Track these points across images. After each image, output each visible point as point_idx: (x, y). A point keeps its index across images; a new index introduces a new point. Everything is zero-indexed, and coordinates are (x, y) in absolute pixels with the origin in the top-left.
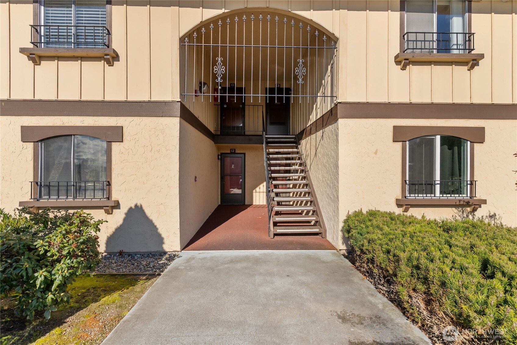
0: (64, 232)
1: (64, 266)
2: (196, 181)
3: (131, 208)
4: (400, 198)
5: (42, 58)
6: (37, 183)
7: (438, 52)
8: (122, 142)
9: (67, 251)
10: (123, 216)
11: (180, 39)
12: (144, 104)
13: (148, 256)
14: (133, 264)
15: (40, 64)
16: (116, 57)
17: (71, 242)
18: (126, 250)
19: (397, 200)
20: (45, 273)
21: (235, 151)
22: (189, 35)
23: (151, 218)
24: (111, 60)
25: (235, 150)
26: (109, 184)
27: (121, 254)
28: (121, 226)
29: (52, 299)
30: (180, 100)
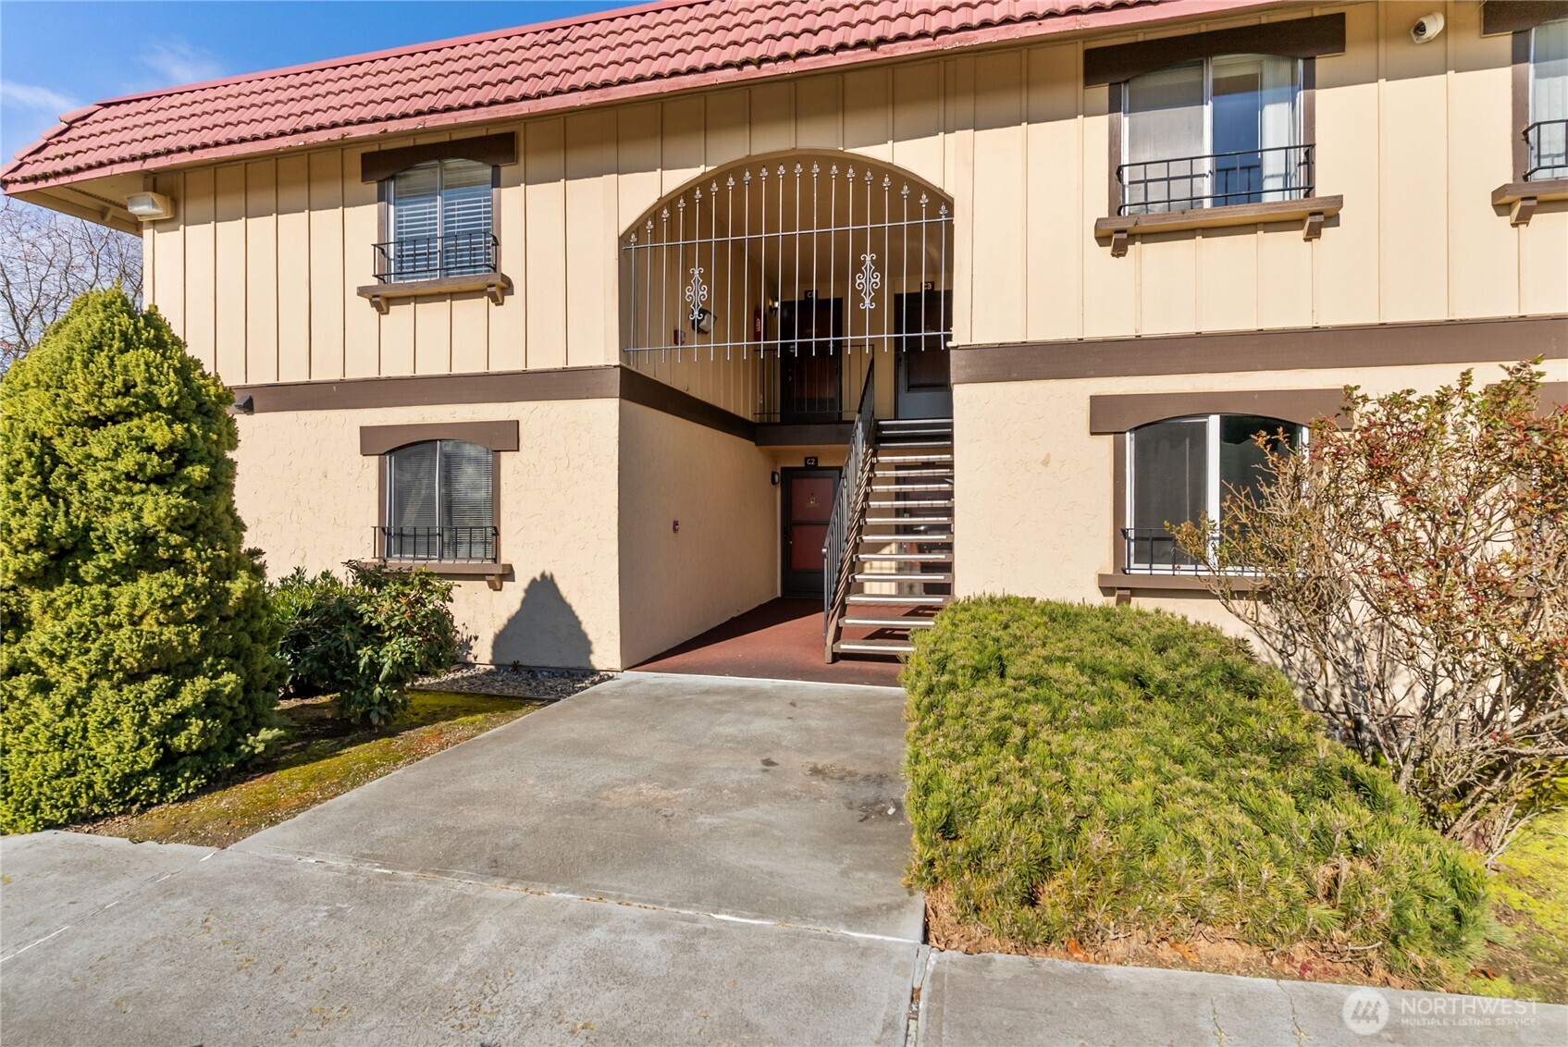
0: (394, 594)
1: (396, 646)
2: (675, 530)
3: (534, 580)
4: (1110, 572)
5: (391, 300)
6: (383, 529)
7: (1214, 205)
8: (518, 450)
9: (397, 622)
10: (521, 595)
11: (619, 238)
12: (555, 375)
13: (562, 676)
14: (529, 685)
15: (387, 313)
16: (507, 287)
17: (403, 609)
18: (524, 662)
19: (1102, 577)
20: (370, 652)
21: (816, 462)
22: (638, 228)
23: (569, 600)
24: (499, 294)
25: (816, 459)
26: (496, 533)
27: (516, 667)
28: (517, 613)
29: (381, 694)
30: (618, 363)
